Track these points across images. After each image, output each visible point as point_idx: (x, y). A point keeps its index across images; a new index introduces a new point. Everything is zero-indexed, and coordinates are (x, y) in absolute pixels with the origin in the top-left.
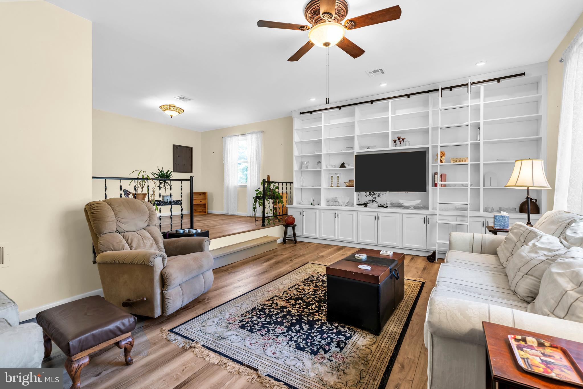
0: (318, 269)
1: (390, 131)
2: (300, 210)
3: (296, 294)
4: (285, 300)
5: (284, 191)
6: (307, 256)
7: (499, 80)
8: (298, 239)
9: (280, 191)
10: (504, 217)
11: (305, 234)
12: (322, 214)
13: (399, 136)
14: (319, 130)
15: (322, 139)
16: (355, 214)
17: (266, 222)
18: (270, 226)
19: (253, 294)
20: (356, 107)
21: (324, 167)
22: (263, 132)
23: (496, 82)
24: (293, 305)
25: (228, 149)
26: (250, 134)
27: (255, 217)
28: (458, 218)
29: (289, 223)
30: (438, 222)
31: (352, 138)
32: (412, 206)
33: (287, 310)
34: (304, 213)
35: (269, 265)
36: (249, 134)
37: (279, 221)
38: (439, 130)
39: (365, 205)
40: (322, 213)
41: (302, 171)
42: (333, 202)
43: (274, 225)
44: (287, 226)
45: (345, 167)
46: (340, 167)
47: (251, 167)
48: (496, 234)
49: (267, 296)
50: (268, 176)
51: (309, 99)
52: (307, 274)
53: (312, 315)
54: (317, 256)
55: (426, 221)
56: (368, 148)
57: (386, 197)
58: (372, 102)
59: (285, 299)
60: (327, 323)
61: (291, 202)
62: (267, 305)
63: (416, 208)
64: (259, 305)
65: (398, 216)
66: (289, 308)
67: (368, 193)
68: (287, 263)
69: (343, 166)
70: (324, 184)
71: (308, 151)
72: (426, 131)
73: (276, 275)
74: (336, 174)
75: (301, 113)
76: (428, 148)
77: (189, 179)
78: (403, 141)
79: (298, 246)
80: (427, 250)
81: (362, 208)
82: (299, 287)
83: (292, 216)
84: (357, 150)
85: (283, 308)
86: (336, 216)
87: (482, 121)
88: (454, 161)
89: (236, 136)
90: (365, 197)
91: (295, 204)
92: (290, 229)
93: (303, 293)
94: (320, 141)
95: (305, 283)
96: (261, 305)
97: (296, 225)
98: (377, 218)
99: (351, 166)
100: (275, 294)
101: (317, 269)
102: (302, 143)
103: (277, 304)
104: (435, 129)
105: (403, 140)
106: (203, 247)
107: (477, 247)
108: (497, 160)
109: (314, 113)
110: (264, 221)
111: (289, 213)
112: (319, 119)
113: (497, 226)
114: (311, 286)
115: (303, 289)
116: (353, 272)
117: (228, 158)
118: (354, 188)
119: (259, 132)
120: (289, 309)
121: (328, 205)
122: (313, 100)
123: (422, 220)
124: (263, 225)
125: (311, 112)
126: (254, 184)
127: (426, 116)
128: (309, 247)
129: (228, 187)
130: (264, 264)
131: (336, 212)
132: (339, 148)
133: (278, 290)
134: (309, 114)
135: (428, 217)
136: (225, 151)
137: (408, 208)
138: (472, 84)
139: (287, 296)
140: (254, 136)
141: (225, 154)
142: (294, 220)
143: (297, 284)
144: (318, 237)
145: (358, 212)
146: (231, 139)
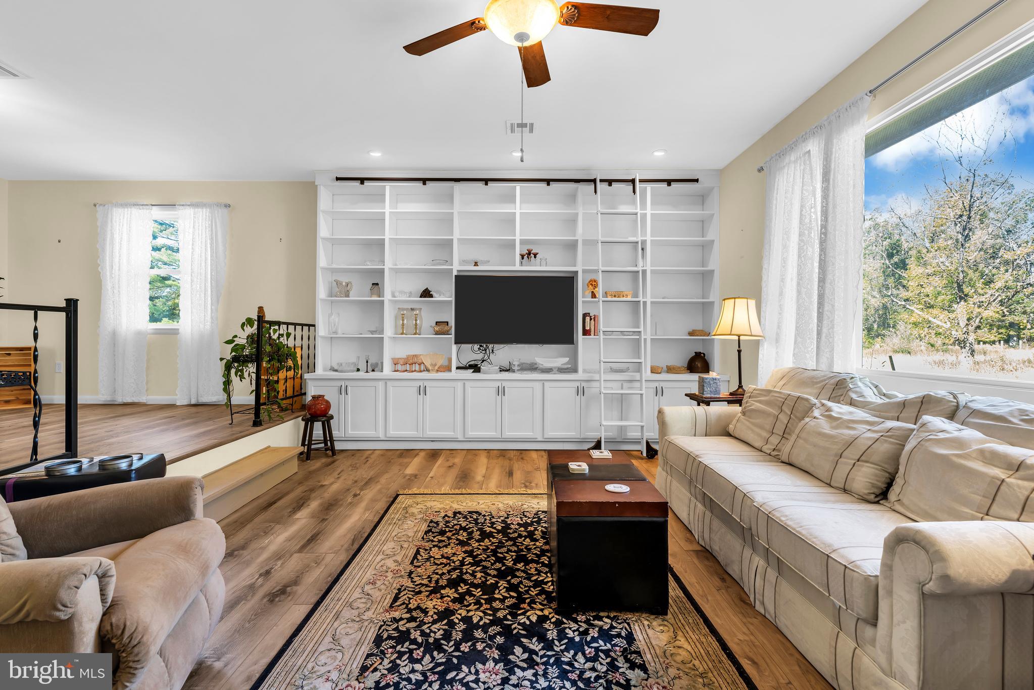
0: (433, 504)
1: (518, 238)
2: (339, 384)
3: (440, 572)
4: (430, 594)
5: (298, 343)
6: (383, 480)
7: (669, 182)
8: (338, 446)
9: (291, 343)
10: (716, 379)
11: (351, 433)
12: (391, 390)
13: (530, 247)
14: (380, 220)
15: (387, 236)
16: (459, 385)
17: (264, 416)
18: (274, 421)
19: (339, 600)
20: (457, 186)
21: (387, 296)
22: (227, 206)
23: (664, 185)
24: (458, 601)
25: (117, 236)
26: (189, 205)
27: (229, 404)
28: (625, 385)
29: (318, 412)
30: (603, 391)
31: (448, 244)
32: (555, 368)
33: (459, 617)
34: (349, 389)
35: (313, 516)
36: (188, 207)
37: (282, 410)
38: (600, 244)
39: (476, 368)
40: (391, 388)
41: (332, 302)
42: (411, 363)
43: (282, 421)
44: (309, 421)
45: (431, 296)
46: (421, 297)
47: (194, 286)
48: (708, 404)
49: (382, 594)
50: (261, 309)
51: (368, 152)
52: (417, 521)
53: (519, 612)
54: (404, 477)
55: (581, 391)
56: (476, 264)
57: (504, 353)
58: (486, 181)
59: (427, 591)
60: (565, 620)
61: (311, 368)
62: (401, 619)
63: (561, 370)
64: (381, 626)
65: (538, 386)
66: (456, 610)
67: (476, 347)
68: (352, 505)
69: (426, 293)
70: (389, 331)
71: (348, 260)
72: (572, 246)
73: (350, 536)
74: (412, 309)
75: (338, 179)
76: (576, 272)
77: (63, 308)
78: (535, 257)
80: (582, 439)
81: (469, 374)
82: (429, 553)
83: (323, 396)
84: (457, 267)
85: (444, 615)
86: (421, 391)
87: (649, 238)
88: (611, 295)
89: (143, 205)
90: (471, 353)
91: (320, 371)
92: (318, 430)
93: (450, 566)
94: (381, 243)
95: (433, 541)
96: (388, 626)
97: (332, 417)
98: (501, 391)
99: (446, 294)
100: (395, 585)
101: (429, 504)
102: (333, 242)
103: (425, 612)
104: (588, 243)
105: (535, 255)
106: (192, 505)
107: (701, 427)
109: (367, 183)
110: (257, 414)
111: (312, 391)
112: (380, 198)
113: (707, 394)
114: (452, 545)
115: (443, 556)
117: (116, 260)
118: (452, 336)
119: (218, 205)
120: (460, 615)
121: (395, 371)
122: (376, 155)
123: (574, 391)
124: (257, 423)
125: (362, 180)
126: (202, 326)
127: (572, 221)
128: (371, 461)
129: (114, 335)
130: (299, 515)
131: (421, 383)
132: (417, 260)
133: (390, 575)
134: (357, 183)
135: (584, 384)
136: (104, 240)
137: (548, 371)
138: (641, 181)
139: (425, 582)
140: (203, 214)
141: (104, 250)
142: (328, 405)
143: (420, 548)
144: (382, 437)
145: (466, 383)
146: (127, 212)
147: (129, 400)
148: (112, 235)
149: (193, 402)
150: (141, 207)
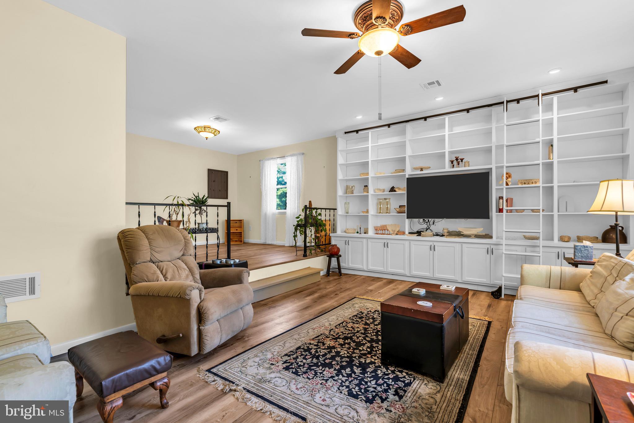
0: (368, 304)
1: (447, 150)
2: (345, 239)
3: (344, 332)
4: (332, 339)
5: (328, 218)
6: (354, 290)
7: (575, 89)
8: (343, 271)
9: (323, 218)
10: (587, 247)
11: (351, 265)
12: (370, 244)
13: (457, 156)
14: (366, 151)
15: (370, 160)
16: (407, 243)
17: (308, 253)
18: (312, 256)
19: (297, 331)
20: (408, 125)
21: (371, 191)
22: (303, 154)
23: (572, 92)
24: (341, 345)
26: (289, 156)
27: (296, 246)
28: (528, 249)
29: (333, 253)
30: (504, 252)
31: (403, 160)
32: (473, 235)
33: (336, 350)
34: (350, 242)
35: (313, 300)
36: (289, 157)
37: (322, 251)
38: (505, 148)
39: (419, 233)
40: (370, 243)
41: (346, 197)
42: (381, 230)
43: (317, 255)
44: (330, 256)
45: (395, 191)
46: (389, 192)
47: (291, 192)
48: (577, 266)
49: (312, 334)
50: (310, 202)
51: (357, 116)
52: (354, 310)
53: (364, 357)
54: (365, 290)
55: (490, 252)
56: (422, 170)
57: (441, 224)
58: (425, 118)
59: (332, 338)
60: (382, 367)
61: (334, 230)
62: (313, 344)
63: (477, 236)
64: (304, 344)
65: (458, 246)
66: (337, 348)
67: (422, 220)
68: (332, 298)
69: (392, 190)
70: (372, 211)
71: (354, 174)
72: (488, 150)
73: (321, 310)
74: (385, 199)
75: (346, 133)
76: (491, 169)
77: (226, 205)
78: (462, 161)
79: (344, 279)
80: (491, 284)
81: (415, 237)
82: (347, 324)
83: (336, 245)
84: (409, 172)
85: (330, 348)
86: (386, 245)
87: (555, 137)
88: (522, 183)
89: (274, 158)
90: (418, 224)
91: (339, 232)
92: (334, 261)
93: (351, 331)
94: (367, 163)
95: (353, 320)
96: (306, 345)
97: (340, 256)
98: (433, 248)
99: (402, 191)
100: (321, 332)
101: (366, 305)
102: (347, 165)
103: (324, 344)
104: (500, 147)
105: (462, 160)
106: (242, 279)
107: (555, 281)
108: (574, 182)
109: (360, 132)
110: (305, 251)
111: (333, 242)
112: (366, 139)
113: (579, 258)
114: (361, 324)
115: (352, 327)
116: (411, 309)
117: (266, 183)
118: (406, 214)
119: (299, 154)
120: (337, 350)
121: (376, 234)
122: (359, 117)
123: (485, 251)
124: (305, 256)
125: (357, 131)
126: (294, 210)
127: (488, 133)
128: (356, 280)
129: (266, 214)
130: (307, 298)
131: (385, 241)
132: (388, 170)
133: (323, 328)
134: (355, 133)
135: (492, 247)
136: (263, 175)
137: (468, 236)
138: (543, 95)
139: (335, 334)
140: (294, 159)
141: (262, 178)
142: (338, 250)
143: (345, 321)
144: (365, 269)
145: (411, 242)
146: (269, 162)
147: (270, 242)
148: (265, 172)
149: (291, 245)
150: (274, 159)
